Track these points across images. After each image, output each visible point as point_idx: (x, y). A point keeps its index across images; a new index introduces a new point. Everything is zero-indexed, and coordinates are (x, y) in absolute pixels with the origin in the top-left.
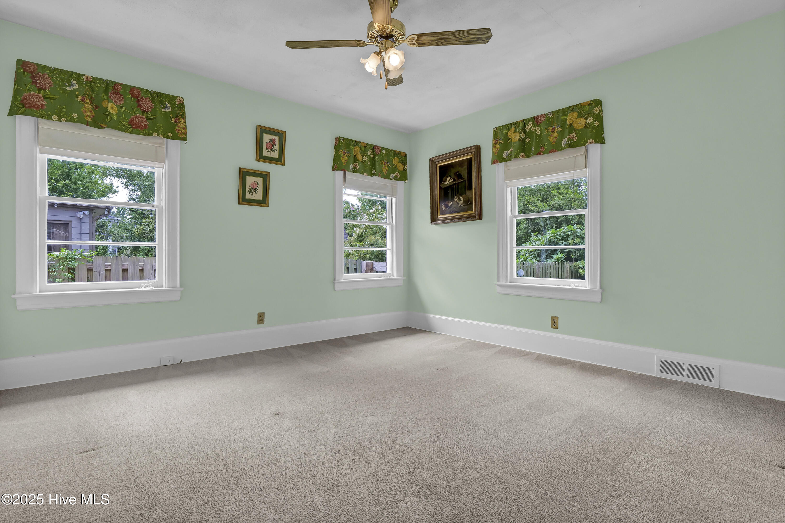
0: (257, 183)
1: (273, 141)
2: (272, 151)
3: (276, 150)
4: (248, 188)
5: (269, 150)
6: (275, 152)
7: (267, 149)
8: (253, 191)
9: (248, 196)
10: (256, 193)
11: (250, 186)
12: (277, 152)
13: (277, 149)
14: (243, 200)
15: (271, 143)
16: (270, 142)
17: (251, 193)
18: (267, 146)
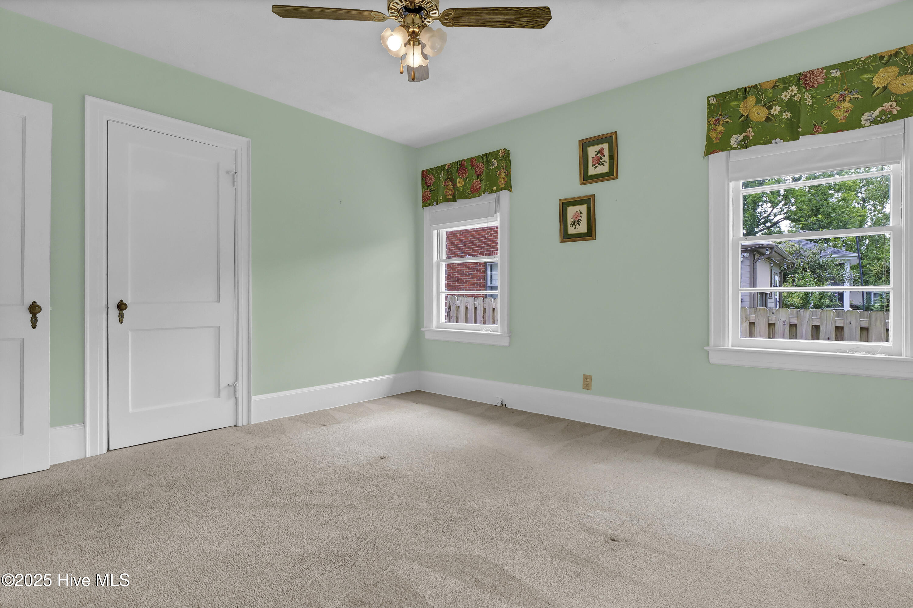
0: (580, 212)
1: (600, 152)
2: (600, 165)
3: (606, 162)
4: (570, 221)
5: (596, 165)
6: (604, 165)
7: (593, 165)
8: (575, 223)
9: (571, 231)
10: (580, 226)
11: (572, 218)
12: (607, 165)
13: (608, 161)
14: (565, 237)
15: (598, 155)
16: (596, 155)
17: (574, 227)
18: (593, 161)
